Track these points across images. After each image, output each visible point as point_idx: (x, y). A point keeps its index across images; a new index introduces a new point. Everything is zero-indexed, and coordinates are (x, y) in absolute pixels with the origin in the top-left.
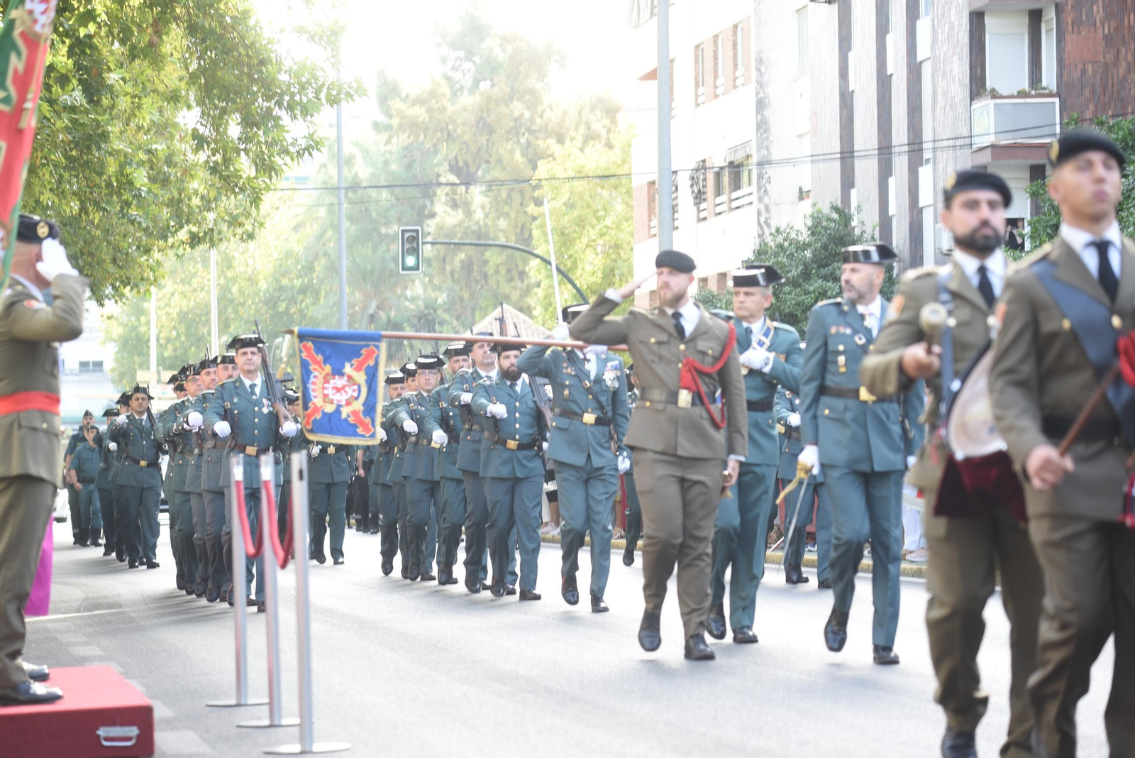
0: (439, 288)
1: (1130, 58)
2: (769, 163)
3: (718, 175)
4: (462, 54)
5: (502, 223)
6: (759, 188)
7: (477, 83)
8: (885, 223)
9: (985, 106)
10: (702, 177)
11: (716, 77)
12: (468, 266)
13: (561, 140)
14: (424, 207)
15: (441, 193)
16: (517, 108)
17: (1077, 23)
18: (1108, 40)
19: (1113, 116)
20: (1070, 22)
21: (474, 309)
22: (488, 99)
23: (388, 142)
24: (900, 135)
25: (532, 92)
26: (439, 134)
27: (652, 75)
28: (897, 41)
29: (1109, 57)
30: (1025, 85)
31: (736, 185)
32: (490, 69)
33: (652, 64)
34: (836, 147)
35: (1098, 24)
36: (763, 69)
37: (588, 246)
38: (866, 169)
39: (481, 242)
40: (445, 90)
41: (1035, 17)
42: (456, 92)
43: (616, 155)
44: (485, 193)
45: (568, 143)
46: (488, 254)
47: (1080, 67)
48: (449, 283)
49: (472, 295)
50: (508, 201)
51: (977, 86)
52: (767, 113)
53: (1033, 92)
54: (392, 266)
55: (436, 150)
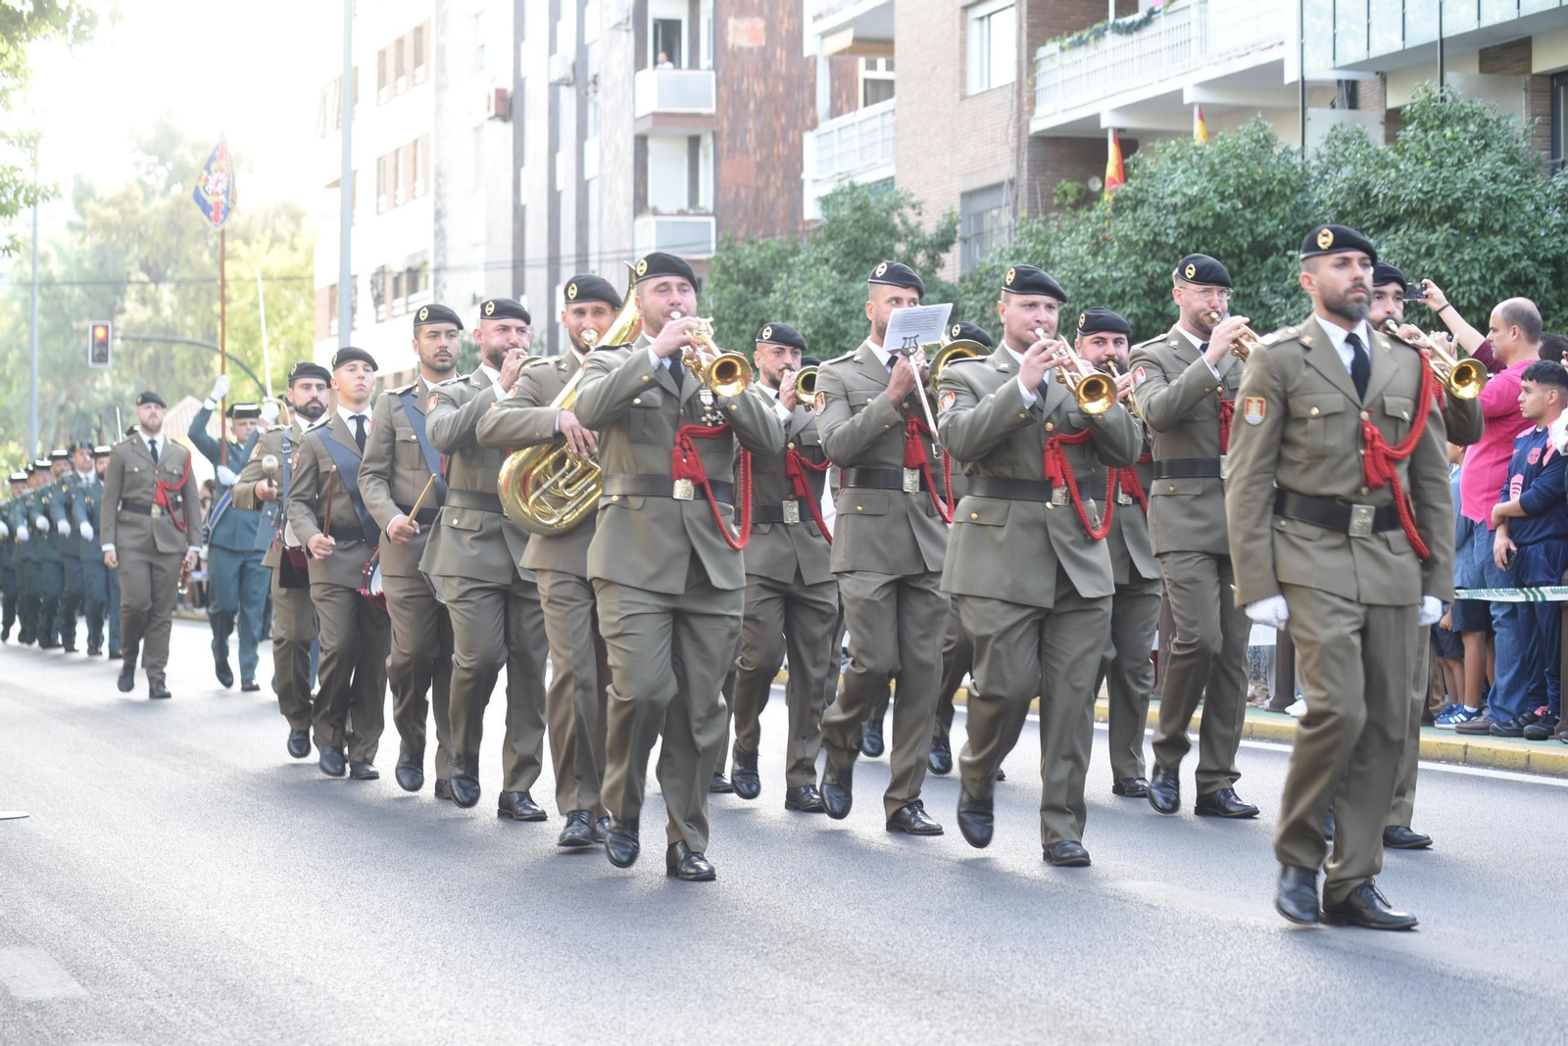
0: (126, 381)
1: (779, 183)
2: (445, 269)
3: (397, 280)
4: (155, 159)
5: (190, 320)
6: (435, 292)
7: (168, 187)
9: (647, 222)
10: (381, 281)
11: (396, 187)
12: (155, 361)
13: (247, 242)
14: (115, 303)
15: (132, 292)
17: (732, 150)
18: (761, 167)
19: (764, 236)
20: (725, 148)
22: (178, 203)
23: (83, 240)
26: (131, 235)
27: (336, 184)
28: (565, 159)
29: (761, 183)
30: (684, 205)
31: (413, 288)
32: (180, 173)
33: (337, 175)
34: (508, 255)
35: (751, 151)
36: (441, 181)
37: (271, 343)
38: (536, 279)
39: (168, 337)
40: (138, 193)
41: (694, 142)
42: (148, 197)
43: (299, 258)
44: (174, 292)
45: (254, 244)
46: (175, 349)
47: (734, 190)
48: (138, 375)
50: (196, 300)
51: (640, 204)
52: (445, 223)
53: (691, 212)
54: (82, 358)
55: (127, 250)
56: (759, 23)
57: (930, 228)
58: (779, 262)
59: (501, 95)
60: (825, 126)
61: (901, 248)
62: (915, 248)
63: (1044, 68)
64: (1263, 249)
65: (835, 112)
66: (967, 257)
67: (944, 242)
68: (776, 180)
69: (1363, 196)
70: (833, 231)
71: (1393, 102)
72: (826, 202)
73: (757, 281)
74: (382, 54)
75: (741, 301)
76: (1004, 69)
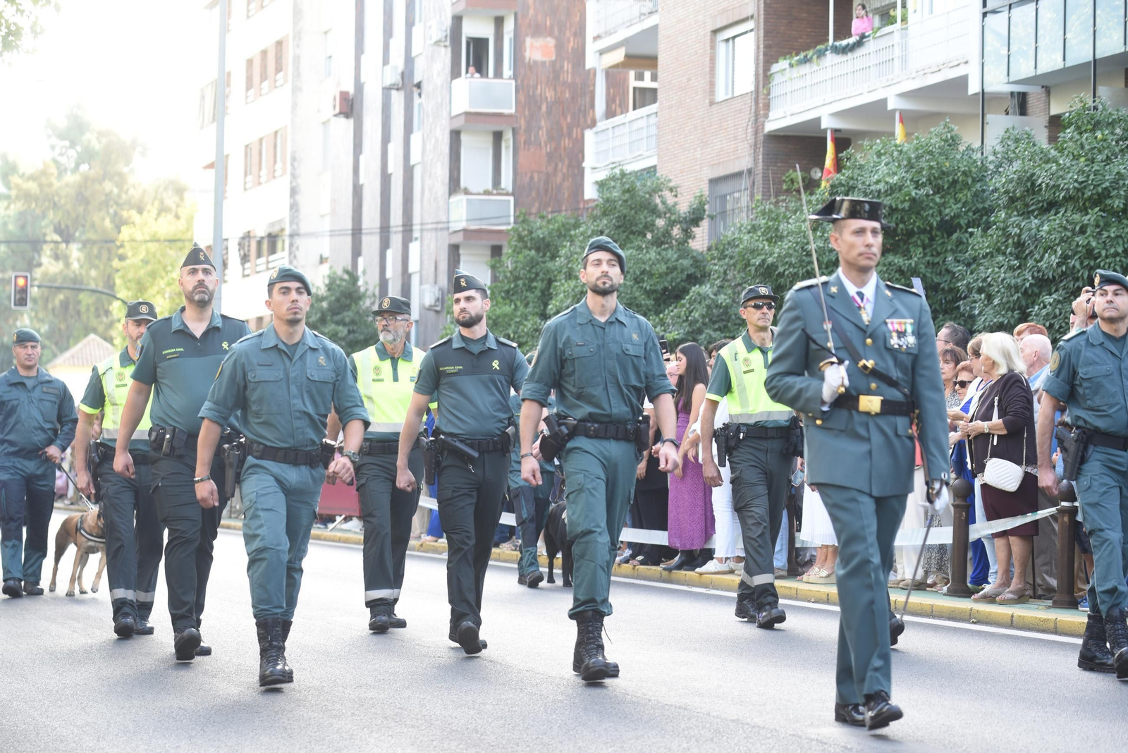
0: (41, 321)
1: (565, 170)
2: (298, 235)
3: (259, 243)
4: (67, 143)
5: (93, 273)
6: (290, 254)
7: (77, 166)
8: (383, 284)
9: (459, 200)
10: (247, 244)
11: (260, 169)
12: (65, 305)
13: (140, 211)
14: (33, 258)
15: (47, 250)
16: (108, 186)
17: (528, 143)
18: (550, 156)
19: (552, 212)
20: (522, 142)
21: (68, 338)
22: (86, 178)
23: (8, 208)
24: (396, 219)
25: (120, 175)
26: (47, 204)
27: (211, 166)
28: (395, 149)
29: (550, 169)
30: (489, 186)
31: (273, 250)
32: (88, 155)
33: (212, 158)
34: (349, 225)
35: (543, 144)
36: (296, 164)
37: (158, 292)
38: (371, 243)
39: (76, 286)
40: (54, 170)
41: (498, 136)
42: (62, 171)
43: (181, 224)
44: (80, 250)
45: (145, 213)
46: (82, 296)
47: (529, 175)
48: (51, 317)
49: (68, 327)
50: (98, 256)
51: (454, 185)
52: (298, 198)
53: (495, 192)
54: (6, 302)
55: (44, 216)
56: (551, 42)
57: (684, 207)
58: (564, 233)
59: (344, 96)
60: (601, 125)
61: (660, 223)
62: (672, 224)
63: (777, 80)
64: (949, 227)
65: (610, 114)
66: (713, 231)
67: (695, 218)
68: (563, 167)
69: (1030, 185)
70: (607, 208)
71: (1055, 110)
72: (601, 185)
73: (546, 248)
74: (250, 62)
75: (532, 264)
76: (745, 81)
